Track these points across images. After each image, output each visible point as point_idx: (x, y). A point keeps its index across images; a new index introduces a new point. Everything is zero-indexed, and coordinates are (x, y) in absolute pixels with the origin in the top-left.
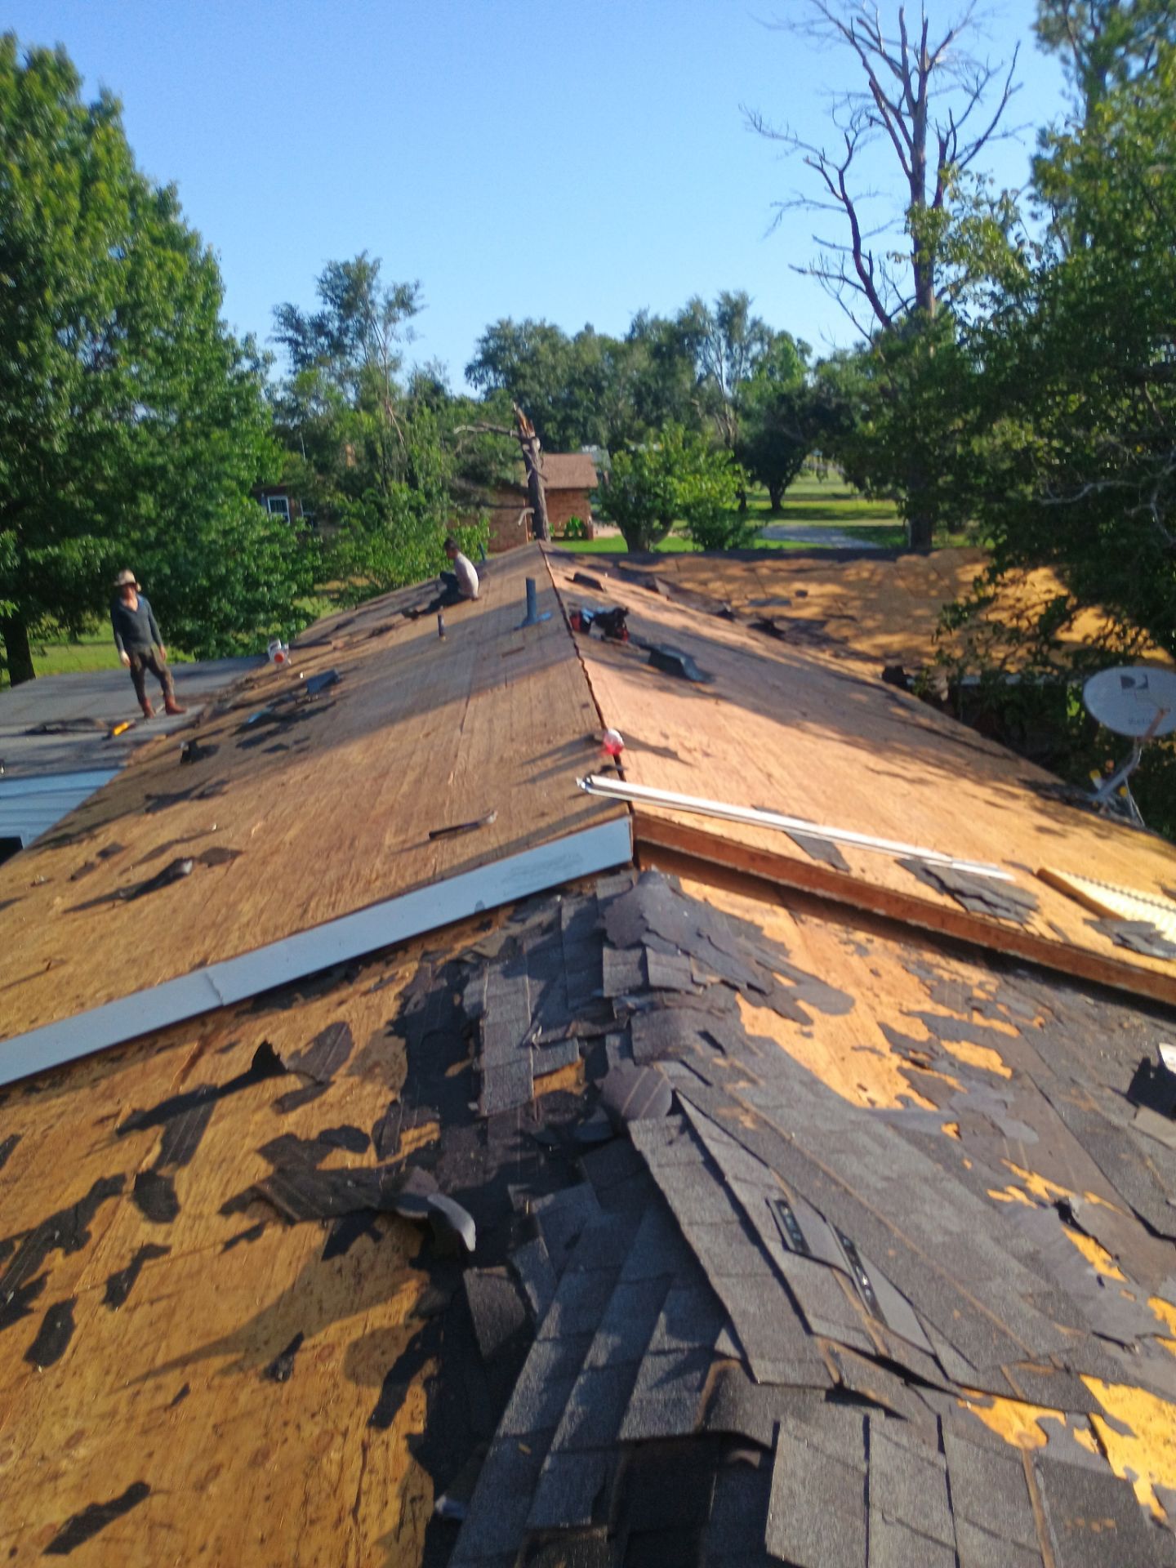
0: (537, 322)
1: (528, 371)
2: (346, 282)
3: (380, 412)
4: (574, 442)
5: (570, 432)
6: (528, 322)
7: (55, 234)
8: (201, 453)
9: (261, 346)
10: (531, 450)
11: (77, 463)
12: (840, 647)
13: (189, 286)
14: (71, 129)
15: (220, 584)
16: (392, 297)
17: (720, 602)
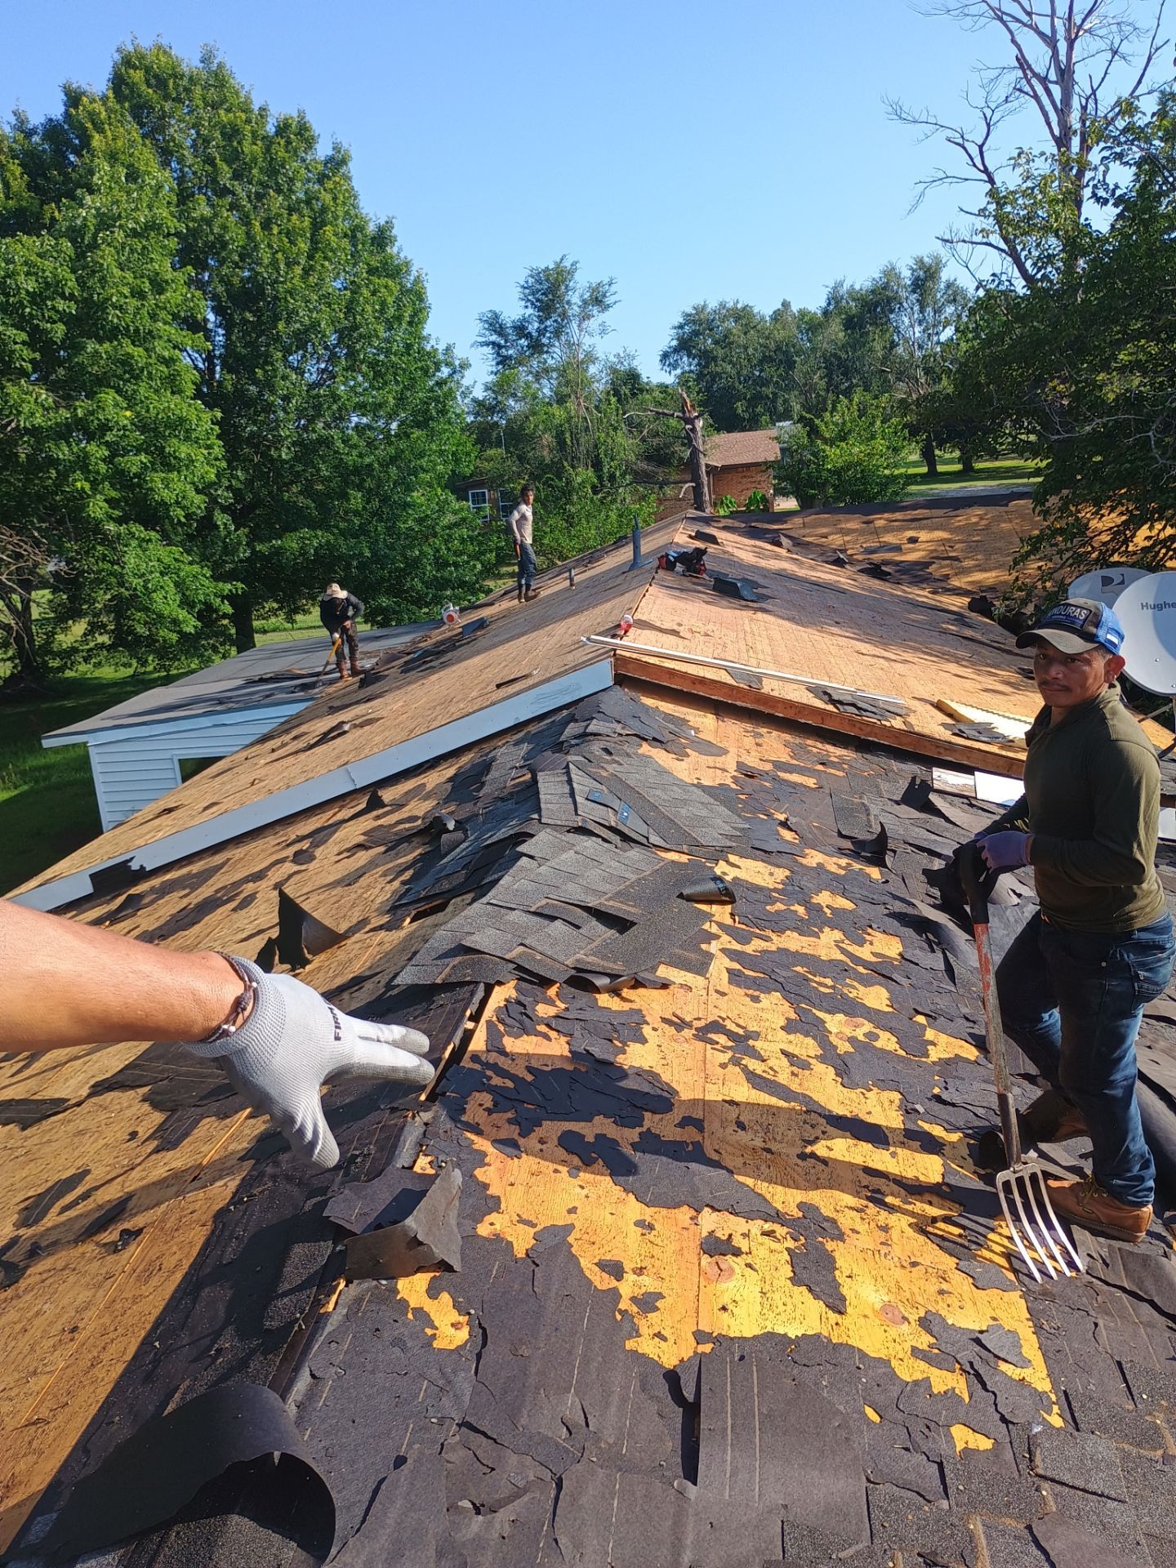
0: (730, 305)
1: (720, 352)
2: (546, 286)
3: (571, 405)
4: (765, 418)
5: (759, 409)
6: (723, 305)
7: (287, 273)
8: (403, 451)
9: (459, 353)
10: (693, 430)
11: (299, 468)
12: (941, 585)
13: (399, 308)
14: (309, 181)
15: (414, 564)
16: (587, 296)
17: (835, 551)
